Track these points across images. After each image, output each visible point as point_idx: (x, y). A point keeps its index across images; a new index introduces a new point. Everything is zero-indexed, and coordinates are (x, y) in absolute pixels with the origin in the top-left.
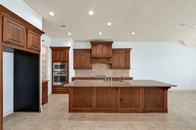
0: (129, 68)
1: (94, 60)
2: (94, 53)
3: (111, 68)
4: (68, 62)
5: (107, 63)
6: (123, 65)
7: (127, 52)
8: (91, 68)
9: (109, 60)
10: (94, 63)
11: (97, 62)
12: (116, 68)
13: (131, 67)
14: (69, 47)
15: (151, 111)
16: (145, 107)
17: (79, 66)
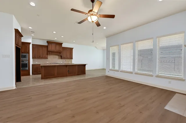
0: (72, 58)
1: (50, 53)
2: (50, 49)
3: (62, 58)
4: (29, 53)
5: (58, 55)
6: (69, 57)
7: (71, 49)
8: (47, 58)
9: (61, 54)
10: (50, 55)
11: (52, 54)
12: (64, 58)
13: (73, 58)
14: (30, 43)
15: (80, 74)
16: (78, 73)
17: (37, 57)
